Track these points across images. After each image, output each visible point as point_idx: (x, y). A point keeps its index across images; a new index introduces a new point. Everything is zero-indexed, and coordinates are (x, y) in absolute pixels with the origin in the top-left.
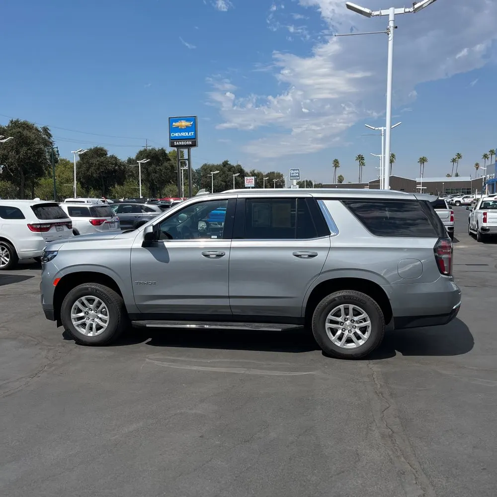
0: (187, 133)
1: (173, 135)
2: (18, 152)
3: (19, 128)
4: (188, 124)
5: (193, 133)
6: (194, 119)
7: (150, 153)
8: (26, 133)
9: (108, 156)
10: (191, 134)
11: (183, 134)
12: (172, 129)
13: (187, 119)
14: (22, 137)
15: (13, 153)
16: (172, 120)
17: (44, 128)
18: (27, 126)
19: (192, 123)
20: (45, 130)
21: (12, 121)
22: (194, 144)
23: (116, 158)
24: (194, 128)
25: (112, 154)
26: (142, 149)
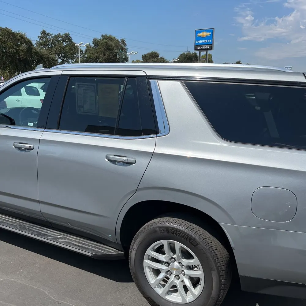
0: (206, 41)
1: (197, 42)
2: (104, 55)
3: (106, 39)
4: (208, 34)
5: (210, 40)
6: (212, 30)
7: (187, 55)
8: (110, 43)
9: (159, 57)
10: (209, 41)
11: (204, 41)
12: (197, 38)
13: (207, 30)
14: (108, 45)
15: (102, 56)
16: (197, 32)
17: (122, 40)
18: (111, 39)
19: (210, 33)
20: (123, 41)
21: (103, 35)
22: (211, 48)
23: (164, 59)
24: (211, 37)
25: (161, 56)
26: (182, 53)
